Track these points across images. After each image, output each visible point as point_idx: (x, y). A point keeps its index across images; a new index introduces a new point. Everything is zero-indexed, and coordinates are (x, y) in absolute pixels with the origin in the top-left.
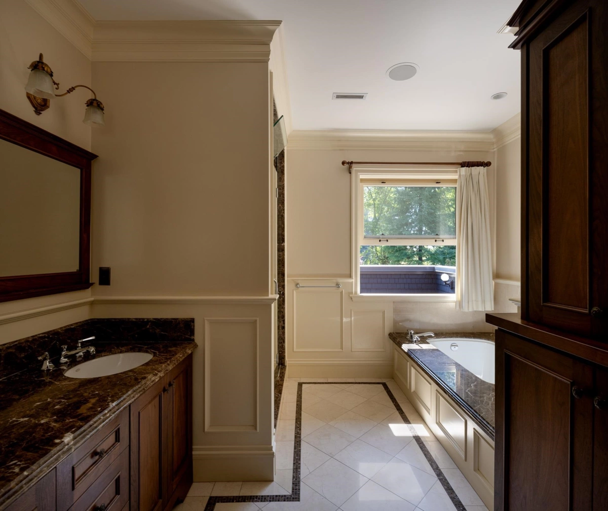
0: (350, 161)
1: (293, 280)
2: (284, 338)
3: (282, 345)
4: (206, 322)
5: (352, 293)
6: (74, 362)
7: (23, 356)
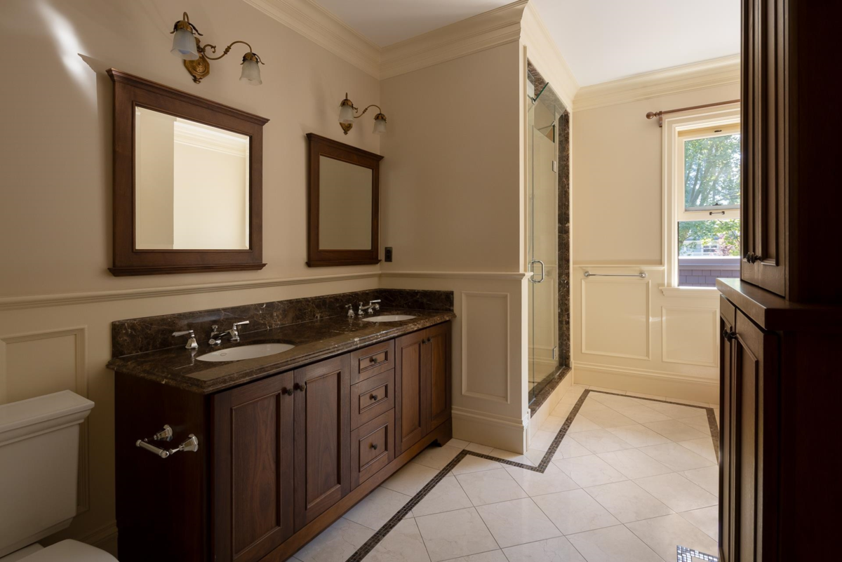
0: (658, 112)
1: (581, 267)
2: (569, 335)
3: (567, 343)
4: (463, 295)
5: (663, 285)
6: (367, 314)
7: (338, 305)
